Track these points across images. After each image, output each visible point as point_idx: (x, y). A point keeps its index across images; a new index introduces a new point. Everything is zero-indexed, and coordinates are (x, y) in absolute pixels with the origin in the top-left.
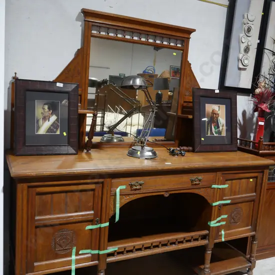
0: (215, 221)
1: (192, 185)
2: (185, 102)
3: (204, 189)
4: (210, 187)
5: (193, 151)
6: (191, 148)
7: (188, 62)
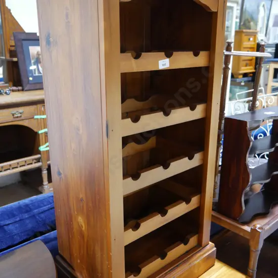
0: (45, 146)
1: (14, 118)
2: (11, 46)
3: (27, 121)
4: (33, 118)
5: (23, 90)
6: (20, 88)
7: (7, 7)
